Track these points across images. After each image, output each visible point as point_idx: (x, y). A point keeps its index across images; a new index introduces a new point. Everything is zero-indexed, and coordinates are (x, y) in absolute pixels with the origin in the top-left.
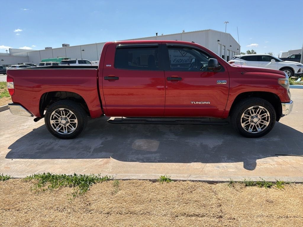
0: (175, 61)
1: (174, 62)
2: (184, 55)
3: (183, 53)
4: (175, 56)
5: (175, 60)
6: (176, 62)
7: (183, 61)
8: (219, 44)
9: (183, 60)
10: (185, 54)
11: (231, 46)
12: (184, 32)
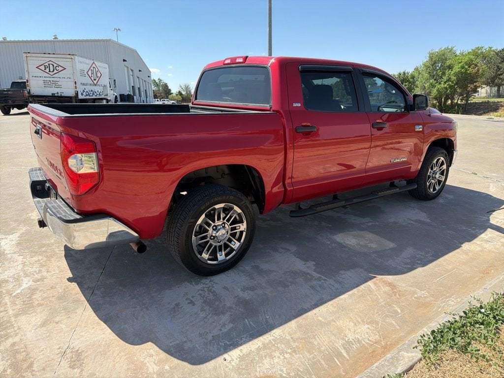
0: (84, 94)
1: (82, 94)
2: (95, 82)
3: (94, 80)
4: (84, 84)
5: (84, 91)
6: (87, 95)
7: (95, 94)
8: (125, 66)
9: (95, 92)
10: (97, 80)
11: (140, 71)
12: (56, 38)
